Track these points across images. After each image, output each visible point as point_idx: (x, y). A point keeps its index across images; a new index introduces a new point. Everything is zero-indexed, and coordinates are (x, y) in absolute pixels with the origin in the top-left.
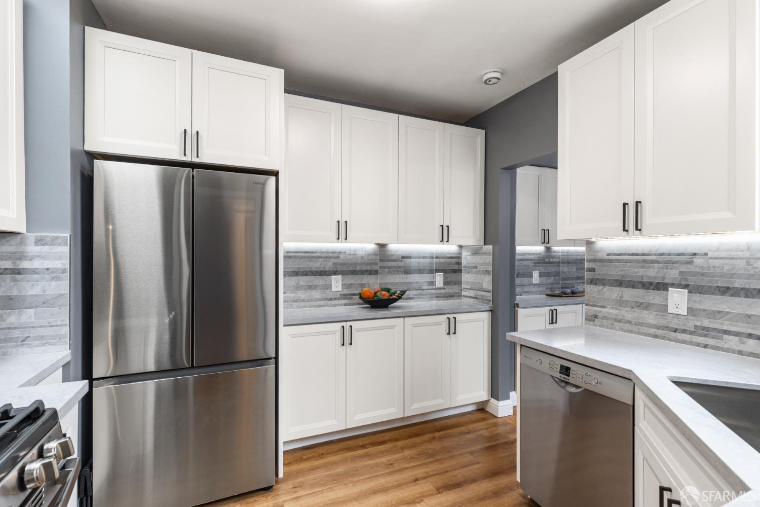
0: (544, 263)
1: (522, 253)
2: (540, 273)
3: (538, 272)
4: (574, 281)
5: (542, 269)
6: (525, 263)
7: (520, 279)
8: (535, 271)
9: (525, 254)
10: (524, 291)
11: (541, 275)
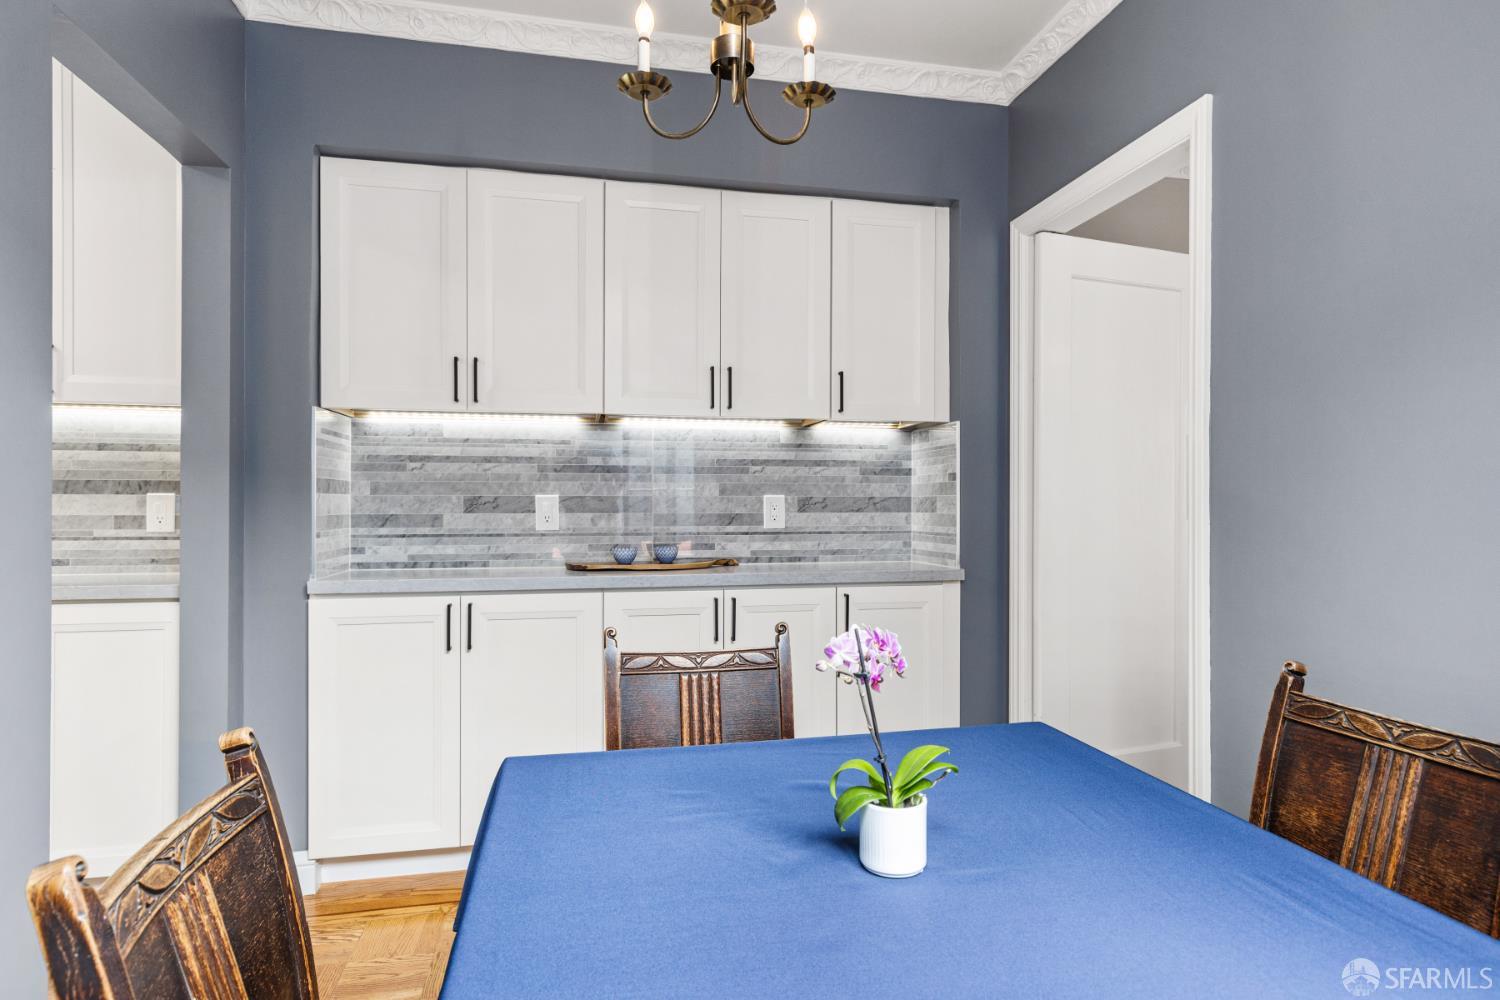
0: (582, 469)
1: (490, 441)
2: (563, 500)
3: (557, 496)
4: (712, 528)
5: (575, 487)
6: (504, 469)
7: (481, 516)
8: (542, 491)
9: (502, 441)
10: (499, 552)
11: (569, 505)
